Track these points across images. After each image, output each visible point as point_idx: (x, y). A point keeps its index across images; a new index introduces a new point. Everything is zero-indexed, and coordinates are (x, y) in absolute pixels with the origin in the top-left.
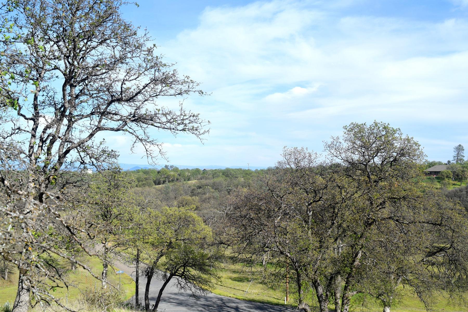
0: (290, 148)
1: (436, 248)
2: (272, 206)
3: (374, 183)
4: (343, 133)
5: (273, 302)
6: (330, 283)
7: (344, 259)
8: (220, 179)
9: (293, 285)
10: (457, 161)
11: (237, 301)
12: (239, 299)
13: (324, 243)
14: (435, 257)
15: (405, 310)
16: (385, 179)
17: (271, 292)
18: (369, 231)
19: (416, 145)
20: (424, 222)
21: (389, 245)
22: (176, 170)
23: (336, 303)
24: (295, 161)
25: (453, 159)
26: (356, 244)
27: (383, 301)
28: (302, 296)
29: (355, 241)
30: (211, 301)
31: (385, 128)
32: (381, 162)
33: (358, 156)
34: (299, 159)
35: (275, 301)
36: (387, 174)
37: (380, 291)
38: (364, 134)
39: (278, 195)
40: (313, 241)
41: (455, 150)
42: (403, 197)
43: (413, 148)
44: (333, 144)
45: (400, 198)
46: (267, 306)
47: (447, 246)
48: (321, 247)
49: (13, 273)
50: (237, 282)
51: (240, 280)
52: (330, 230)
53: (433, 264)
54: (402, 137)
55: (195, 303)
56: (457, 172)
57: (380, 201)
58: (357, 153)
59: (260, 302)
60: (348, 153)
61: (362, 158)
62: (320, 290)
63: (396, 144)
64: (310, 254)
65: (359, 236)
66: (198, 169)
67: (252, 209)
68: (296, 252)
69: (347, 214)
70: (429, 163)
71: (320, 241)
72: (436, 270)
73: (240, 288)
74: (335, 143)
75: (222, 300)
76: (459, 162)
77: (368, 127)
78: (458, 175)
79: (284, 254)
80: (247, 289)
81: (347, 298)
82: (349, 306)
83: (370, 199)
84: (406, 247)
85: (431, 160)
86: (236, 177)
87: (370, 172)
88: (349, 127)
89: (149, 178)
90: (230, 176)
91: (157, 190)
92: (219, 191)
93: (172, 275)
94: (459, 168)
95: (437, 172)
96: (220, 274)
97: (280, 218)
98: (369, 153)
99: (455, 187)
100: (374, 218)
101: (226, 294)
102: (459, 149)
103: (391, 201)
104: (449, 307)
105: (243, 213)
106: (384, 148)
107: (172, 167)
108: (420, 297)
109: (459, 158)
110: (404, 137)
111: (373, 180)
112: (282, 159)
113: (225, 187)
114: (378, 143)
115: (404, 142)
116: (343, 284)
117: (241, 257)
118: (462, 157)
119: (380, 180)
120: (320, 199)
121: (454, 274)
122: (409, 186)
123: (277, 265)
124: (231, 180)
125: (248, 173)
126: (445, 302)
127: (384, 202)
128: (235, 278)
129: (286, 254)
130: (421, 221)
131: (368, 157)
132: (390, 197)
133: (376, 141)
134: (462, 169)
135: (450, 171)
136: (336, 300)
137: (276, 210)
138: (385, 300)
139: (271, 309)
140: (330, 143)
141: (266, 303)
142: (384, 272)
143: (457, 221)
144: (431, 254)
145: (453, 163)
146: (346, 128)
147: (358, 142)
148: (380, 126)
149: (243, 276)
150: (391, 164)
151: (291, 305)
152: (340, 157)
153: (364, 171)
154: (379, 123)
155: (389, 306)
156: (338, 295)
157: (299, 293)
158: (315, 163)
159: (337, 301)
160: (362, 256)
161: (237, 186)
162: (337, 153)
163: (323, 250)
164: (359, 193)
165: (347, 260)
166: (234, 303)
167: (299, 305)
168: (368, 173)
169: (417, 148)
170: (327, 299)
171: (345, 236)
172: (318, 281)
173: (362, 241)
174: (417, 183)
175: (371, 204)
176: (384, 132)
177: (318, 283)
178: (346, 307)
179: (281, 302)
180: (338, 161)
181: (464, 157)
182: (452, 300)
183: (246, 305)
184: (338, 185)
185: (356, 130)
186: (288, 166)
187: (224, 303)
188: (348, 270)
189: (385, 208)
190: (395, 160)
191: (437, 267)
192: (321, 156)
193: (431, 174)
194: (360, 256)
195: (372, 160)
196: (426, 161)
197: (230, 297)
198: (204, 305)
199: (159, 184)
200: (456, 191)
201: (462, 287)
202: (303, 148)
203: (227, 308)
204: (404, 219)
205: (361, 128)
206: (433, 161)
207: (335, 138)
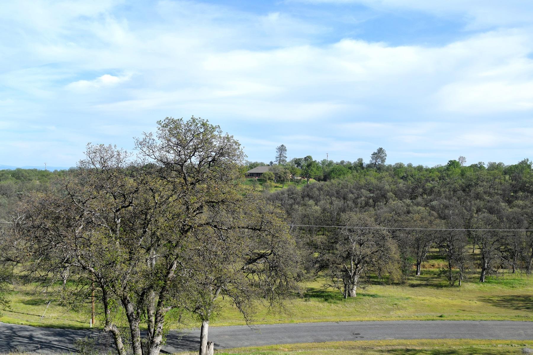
0: (95, 145)
1: (256, 255)
2: (72, 214)
3: (191, 185)
4: (157, 129)
5: (76, 326)
6: (142, 299)
7: (158, 272)
8: (9, 182)
9: (100, 305)
10: (279, 162)
11: (31, 328)
12: (34, 326)
13: (134, 255)
14: (255, 264)
15: (225, 322)
16: (203, 181)
17: (74, 315)
18: (186, 239)
19: (236, 144)
20: (243, 228)
21: (207, 254)
23: (150, 321)
24: (101, 160)
25: (275, 160)
26: (171, 254)
27: (200, 315)
28: (109, 316)
29: (170, 251)
31: (203, 125)
32: (199, 162)
33: (174, 155)
34: (106, 158)
35: (79, 325)
36: (205, 175)
37: (198, 304)
38: (180, 131)
39: (79, 200)
40: (122, 253)
41: (277, 151)
42: (222, 201)
43: (233, 147)
44: (146, 142)
45: (219, 202)
46: (69, 331)
47: (268, 252)
48: (131, 259)
50: (30, 306)
51: (35, 303)
52: (141, 240)
53: (254, 272)
54: (221, 136)
56: (279, 173)
57: (197, 205)
58: (172, 152)
59: (61, 328)
60: (162, 151)
61: (177, 158)
62: (131, 308)
63: (215, 143)
64: (118, 268)
65: (174, 244)
67: (48, 217)
68: (102, 266)
69: (162, 220)
70: (251, 164)
71: (130, 253)
72: (256, 278)
73: (35, 313)
74: (147, 140)
75: (11, 328)
76: (282, 163)
77: (185, 123)
78: (280, 177)
79: (87, 269)
80: (44, 314)
81: (161, 315)
82: (163, 324)
83: (186, 203)
84: (224, 255)
85: (253, 161)
86: (29, 180)
87: (187, 173)
88: (164, 122)
90: (22, 178)
92: (7, 197)
94: (281, 169)
95: (259, 174)
96: (9, 298)
97: (82, 227)
98: (186, 152)
99: (278, 190)
100: (190, 224)
101: (16, 321)
102: (282, 149)
103: (209, 206)
104: (270, 316)
105: (37, 222)
106: (202, 147)
108: (239, 308)
109: (281, 159)
110: (223, 135)
111: (190, 182)
112: (85, 157)
113: (15, 192)
114: (196, 141)
115: (224, 141)
116: (157, 299)
117: (34, 275)
118: (285, 158)
119: (197, 182)
120: (130, 204)
121: (275, 281)
122: (228, 189)
123: (79, 282)
124: (23, 183)
125: (45, 174)
126: (265, 311)
127: (201, 207)
128: (28, 301)
129: (89, 269)
130: (240, 226)
131: (184, 156)
132: (208, 201)
133: (193, 139)
134: (284, 170)
135: (272, 173)
136: (149, 318)
137: (77, 218)
138: (202, 314)
139: (74, 334)
140: (141, 140)
141: (68, 328)
142: (201, 283)
143: (277, 225)
144: (251, 261)
145: (275, 164)
146: (161, 124)
147: (174, 140)
148: (198, 122)
149: (39, 298)
150: (209, 164)
151: (97, 328)
152: (153, 156)
153: (180, 172)
154: (197, 119)
155: (207, 320)
156: (152, 312)
157: (106, 314)
158: (124, 163)
159: (151, 318)
160: (177, 266)
161: (29, 190)
162: (149, 152)
163: (133, 263)
164: (175, 197)
165: (161, 273)
166: (28, 331)
167: (105, 327)
168: (184, 174)
169: (237, 147)
170: (138, 317)
171: (158, 245)
172: (128, 298)
173: (177, 251)
174: (236, 185)
175: (188, 208)
176: (203, 129)
177: (128, 300)
178: (159, 325)
179: (86, 325)
180: (151, 160)
181: (286, 157)
182: (273, 308)
183: (43, 332)
184: (150, 188)
185: (171, 126)
186: (92, 167)
187: (14, 332)
188: (162, 283)
189: (202, 213)
190: (213, 160)
191: (258, 274)
192: (132, 154)
193: (253, 176)
194: (175, 266)
195: (189, 160)
196: (247, 162)
197: (22, 324)
200: (278, 193)
201: (283, 294)
202: (110, 146)
203: (18, 338)
204: (222, 224)
205: (177, 124)
206: (255, 162)
207: (147, 135)
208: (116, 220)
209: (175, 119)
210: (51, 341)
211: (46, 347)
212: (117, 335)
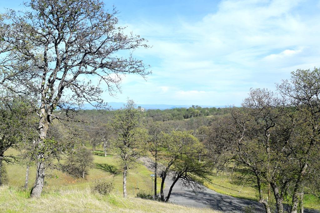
0: (255, 89)
3: (315, 113)
4: (291, 77)
6: (284, 186)
11: (232, 197)
12: (234, 197)
22: (199, 108)
26: (303, 158)
28: (261, 194)
30: (214, 197)
34: (261, 96)
44: (284, 85)
46: (253, 202)
49: (88, 174)
52: (283, 148)
55: (202, 198)
59: (249, 200)
62: (277, 190)
66: (214, 108)
73: (236, 189)
75: (221, 196)
77: (311, 72)
80: (241, 190)
81: (296, 197)
88: (296, 73)
89: (180, 114)
91: (185, 122)
93: (179, 177)
97: (242, 138)
101: (224, 193)
107: (197, 106)
114: (317, 84)
120: (274, 125)
129: (247, 163)
133: (315, 82)
139: (255, 204)
140: (280, 84)
141: (253, 200)
146: (293, 74)
152: (288, 95)
157: (260, 192)
162: (286, 92)
166: (230, 199)
167: (259, 200)
170: (282, 197)
172: (275, 184)
177: (275, 186)
178: (295, 203)
183: (238, 201)
187: (222, 199)
197: (227, 195)
198: (208, 199)
199: (187, 118)
202: (264, 89)
203: (224, 202)
207: (285, 81)
208: (267, 134)
209: (305, 70)
210: (241, 207)
211: (238, 210)
212: (267, 206)
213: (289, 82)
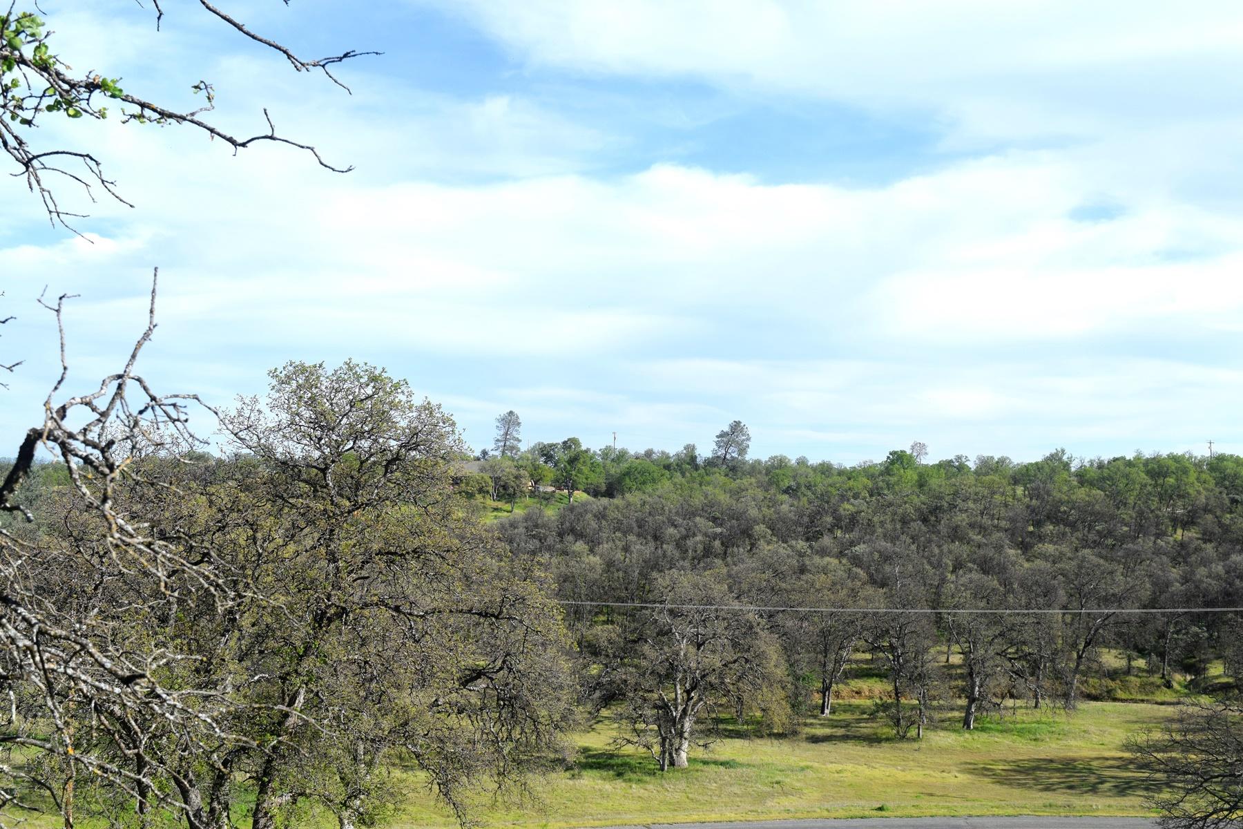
1: (467, 671)
2: (78, 581)
4: (269, 388)
6: (221, 777)
10: (503, 452)
14: (465, 692)
18: (327, 637)
19: (445, 424)
20: (460, 612)
25: (493, 446)
26: (293, 670)
27: (357, 813)
29: (290, 664)
31: (374, 379)
38: (320, 392)
39: (93, 549)
41: (498, 424)
42: (415, 551)
43: (438, 430)
44: (243, 416)
45: (407, 553)
47: (495, 664)
52: (224, 640)
53: (460, 711)
54: (412, 403)
56: (503, 478)
57: (356, 561)
61: (314, 453)
62: (196, 798)
63: (396, 420)
65: (301, 650)
74: (247, 413)
76: (509, 454)
77: (330, 373)
78: (505, 487)
81: (266, 814)
83: (335, 557)
88: (284, 373)
94: (508, 469)
99: (500, 517)
100: (343, 604)
102: (510, 421)
103: (384, 562)
106: (371, 429)
108: (445, 794)
109: (508, 443)
115: (420, 416)
118: (516, 443)
120: (203, 558)
121: (509, 733)
127: (368, 564)
130: (454, 608)
132: (383, 551)
133: (350, 411)
134: (514, 471)
135: (486, 476)
140: (234, 413)
145: (495, 457)
146: (277, 376)
147: (307, 413)
148: (361, 373)
150: (388, 467)
154: (359, 367)
160: (307, 701)
165: (268, 715)
168: (328, 489)
170: (212, 820)
172: (190, 774)
175: (337, 568)
176: (373, 388)
177: (191, 781)
181: (519, 441)
182: (503, 796)
184: (249, 522)
185: (301, 382)
189: (367, 577)
190: (396, 459)
194: (302, 701)
200: (502, 525)
204: (413, 604)
205: (311, 374)
207: (247, 401)
209: (308, 364)
213: (263, 405)
